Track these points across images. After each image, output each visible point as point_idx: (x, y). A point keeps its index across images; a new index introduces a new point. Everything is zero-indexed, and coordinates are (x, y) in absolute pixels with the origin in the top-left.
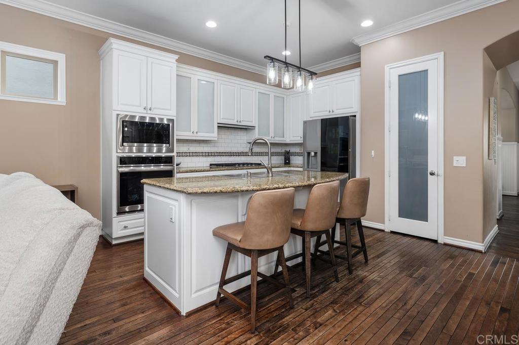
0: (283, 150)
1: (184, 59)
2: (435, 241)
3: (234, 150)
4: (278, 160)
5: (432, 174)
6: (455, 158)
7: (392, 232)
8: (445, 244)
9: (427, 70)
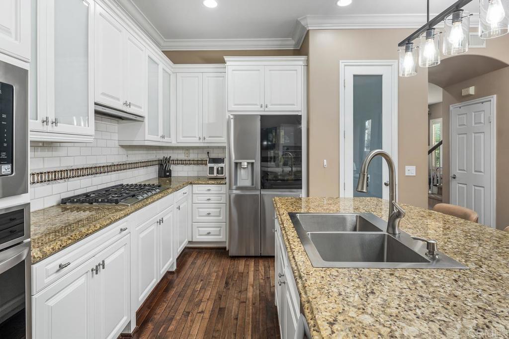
5: (386, 184)
9: (382, 76)
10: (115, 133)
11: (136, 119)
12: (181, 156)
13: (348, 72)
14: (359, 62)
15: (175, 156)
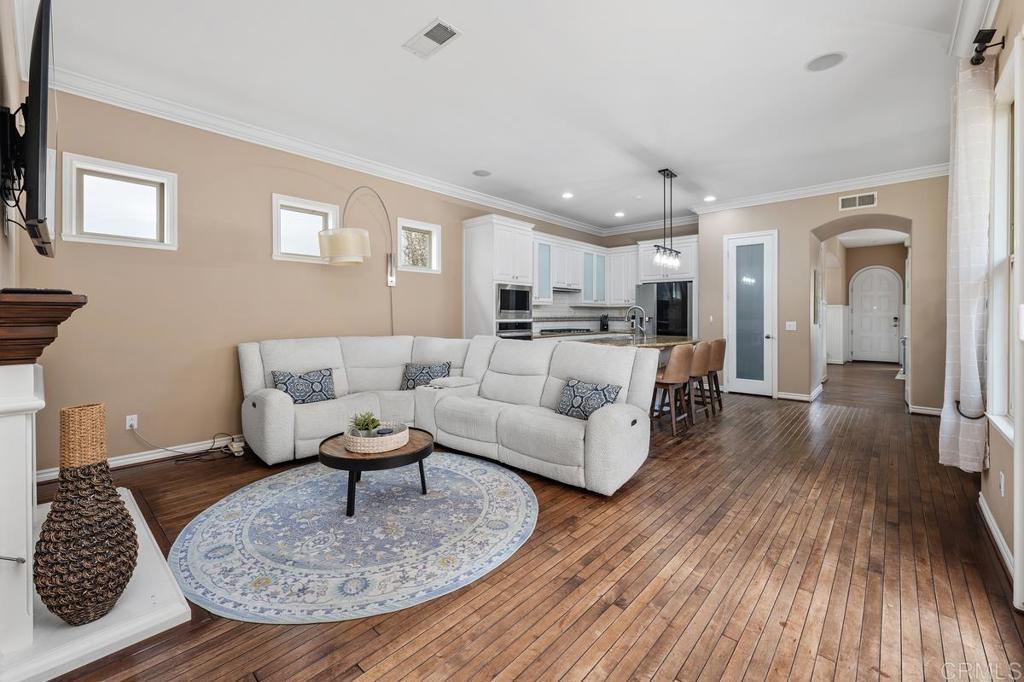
0: (601, 314)
1: (542, 227)
2: (771, 397)
3: (559, 315)
4: (595, 326)
5: (768, 337)
6: (788, 323)
7: (731, 393)
8: (779, 399)
9: (763, 244)
10: (567, 301)
11: (577, 291)
12: (616, 314)
13: (730, 246)
14: (738, 235)
15: (611, 314)
